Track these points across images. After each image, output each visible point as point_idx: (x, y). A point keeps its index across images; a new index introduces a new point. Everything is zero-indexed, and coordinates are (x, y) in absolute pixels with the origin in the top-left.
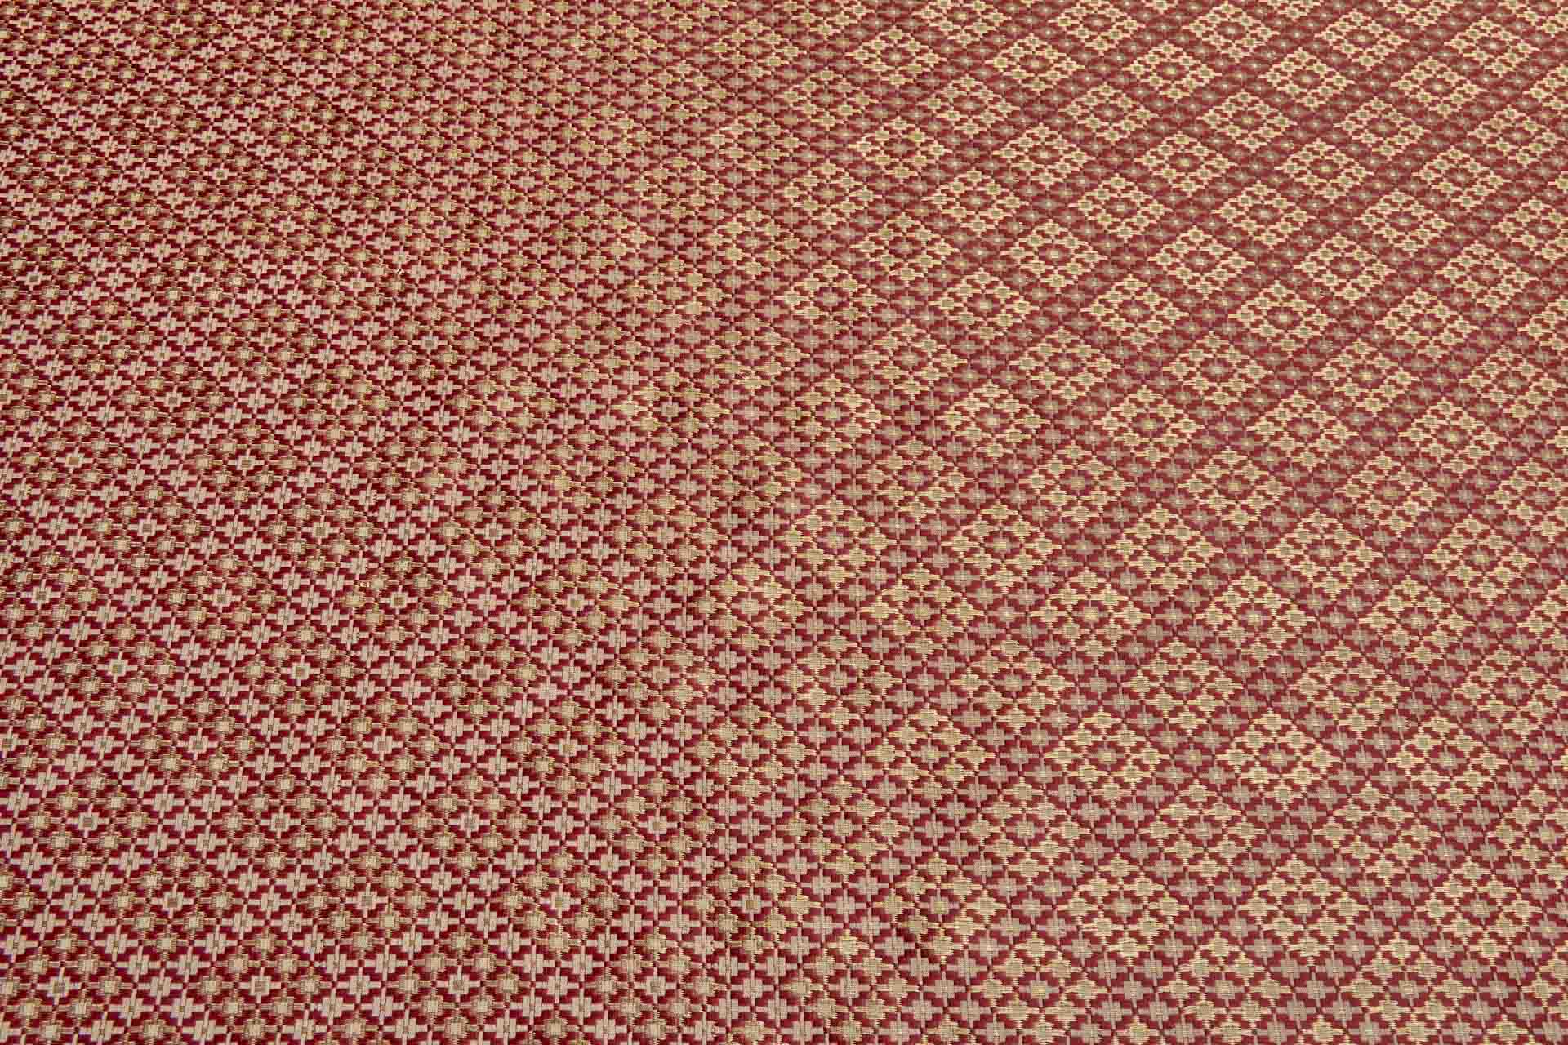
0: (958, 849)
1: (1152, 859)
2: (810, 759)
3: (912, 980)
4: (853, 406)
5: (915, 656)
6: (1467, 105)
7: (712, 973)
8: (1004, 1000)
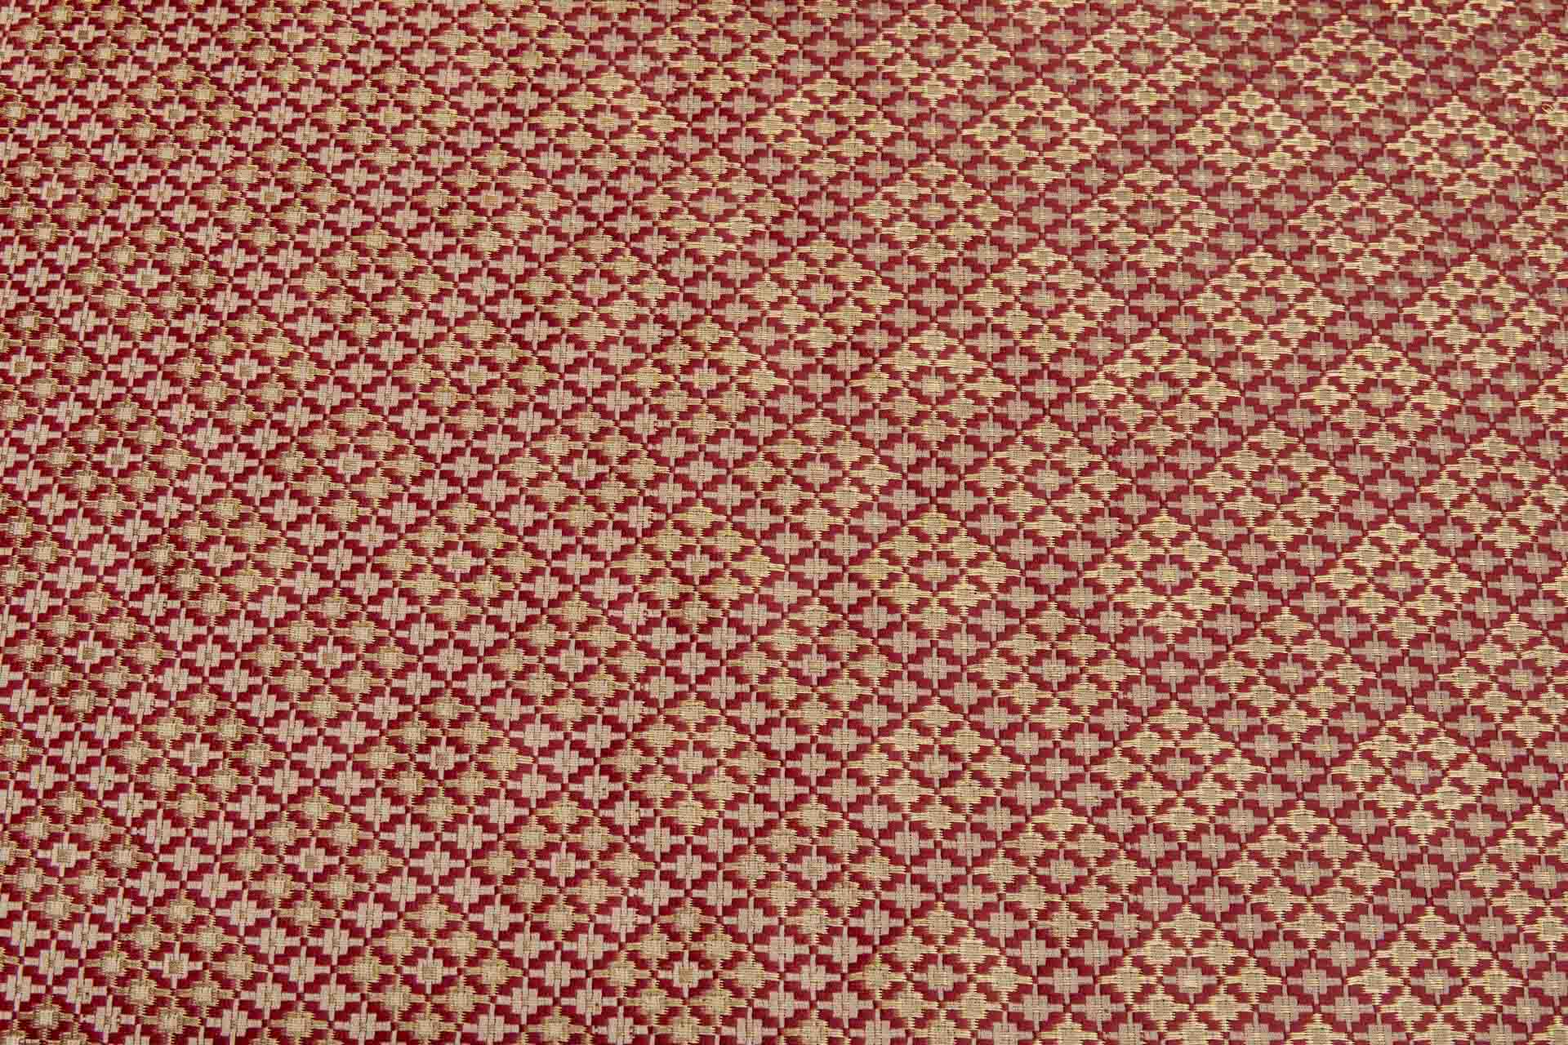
0: (965, 693)
1: (1220, 708)
2: (775, 576)
3: (896, 860)
4: (1066, 122)
5: (1149, 450)
7: (637, 849)
8: (1261, 886)
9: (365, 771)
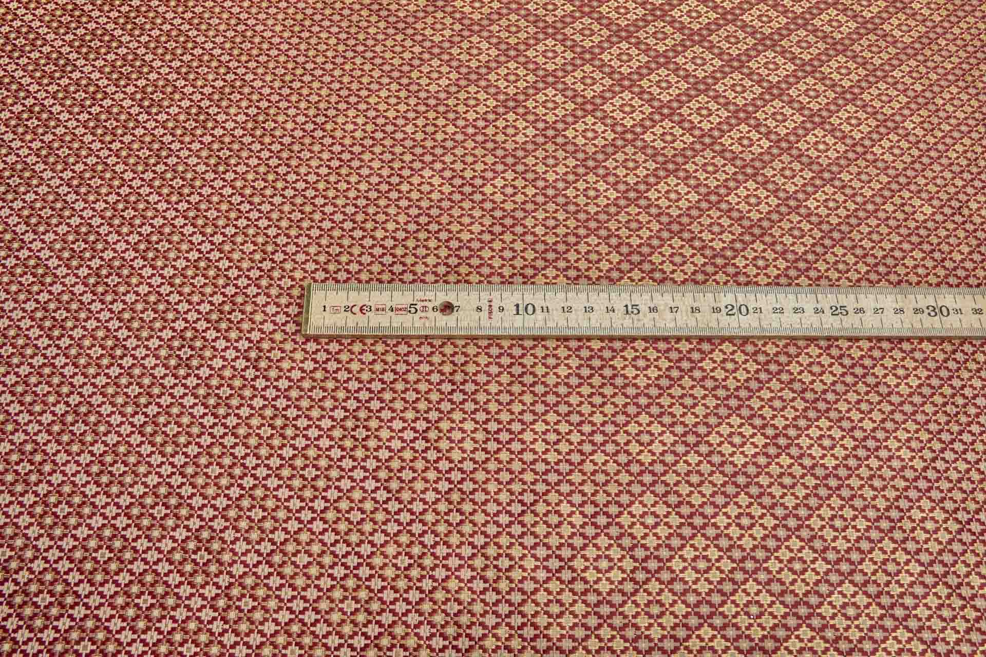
0: (563, 409)
1: (661, 415)
2: (490, 363)
3: (536, 473)
4: (602, 189)
6: (850, 33)
9: (331, 438)
